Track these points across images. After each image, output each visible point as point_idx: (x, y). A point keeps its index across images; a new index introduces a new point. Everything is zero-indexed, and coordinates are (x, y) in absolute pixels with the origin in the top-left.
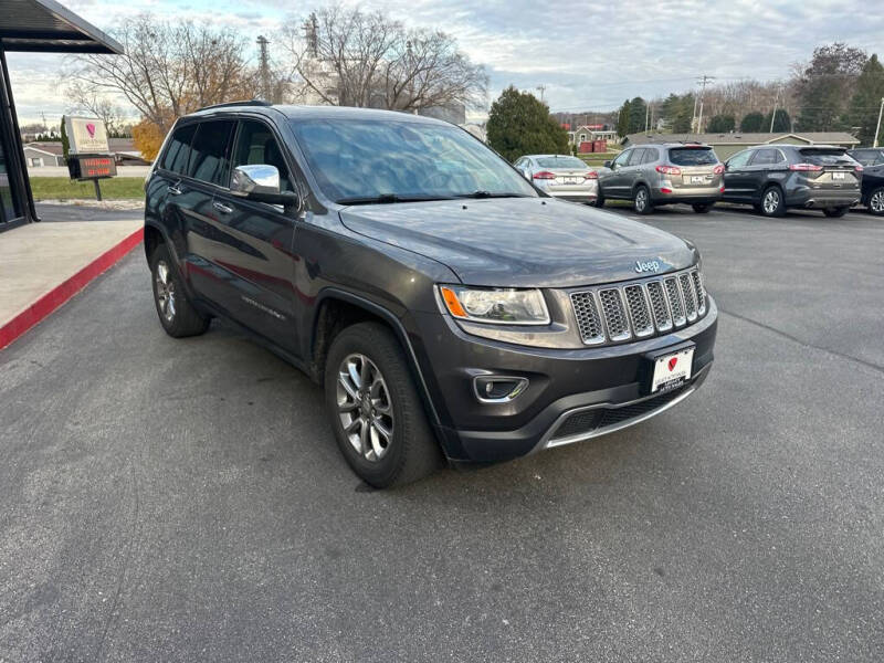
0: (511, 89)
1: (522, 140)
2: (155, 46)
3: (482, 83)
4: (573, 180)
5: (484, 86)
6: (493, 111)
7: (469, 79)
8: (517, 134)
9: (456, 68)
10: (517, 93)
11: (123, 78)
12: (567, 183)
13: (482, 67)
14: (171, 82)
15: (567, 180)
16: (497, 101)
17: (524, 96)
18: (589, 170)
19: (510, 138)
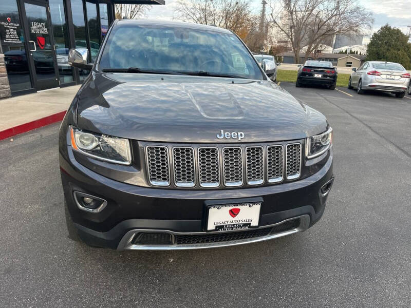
0: (387, 26)
1: (388, 54)
2: (212, 5)
3: (370, 22)
4: (393, 77)
5: (371, 24)
6: (373, 38)
7: (363, 20)
8: (384, 51)
9: (356, 14)
10: (390, 28)
11: (196, 19)
12: (388, 79)
13: (371, 14)
14: (216, 21)
15: (389, 77)
16: (377, 32)
17: (394, 30)
18: (406, 72)
19: (381, 52)
